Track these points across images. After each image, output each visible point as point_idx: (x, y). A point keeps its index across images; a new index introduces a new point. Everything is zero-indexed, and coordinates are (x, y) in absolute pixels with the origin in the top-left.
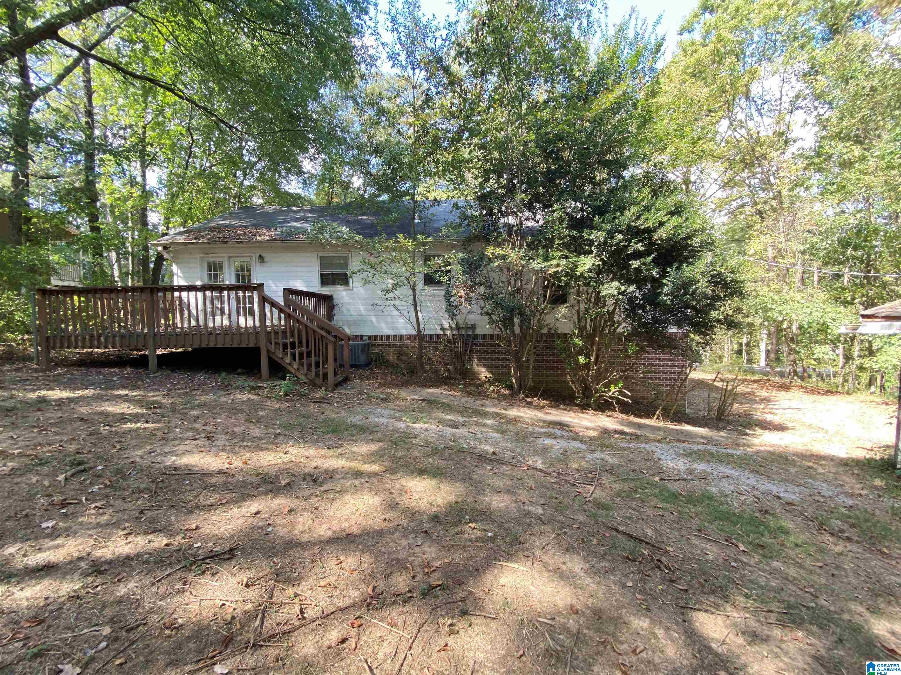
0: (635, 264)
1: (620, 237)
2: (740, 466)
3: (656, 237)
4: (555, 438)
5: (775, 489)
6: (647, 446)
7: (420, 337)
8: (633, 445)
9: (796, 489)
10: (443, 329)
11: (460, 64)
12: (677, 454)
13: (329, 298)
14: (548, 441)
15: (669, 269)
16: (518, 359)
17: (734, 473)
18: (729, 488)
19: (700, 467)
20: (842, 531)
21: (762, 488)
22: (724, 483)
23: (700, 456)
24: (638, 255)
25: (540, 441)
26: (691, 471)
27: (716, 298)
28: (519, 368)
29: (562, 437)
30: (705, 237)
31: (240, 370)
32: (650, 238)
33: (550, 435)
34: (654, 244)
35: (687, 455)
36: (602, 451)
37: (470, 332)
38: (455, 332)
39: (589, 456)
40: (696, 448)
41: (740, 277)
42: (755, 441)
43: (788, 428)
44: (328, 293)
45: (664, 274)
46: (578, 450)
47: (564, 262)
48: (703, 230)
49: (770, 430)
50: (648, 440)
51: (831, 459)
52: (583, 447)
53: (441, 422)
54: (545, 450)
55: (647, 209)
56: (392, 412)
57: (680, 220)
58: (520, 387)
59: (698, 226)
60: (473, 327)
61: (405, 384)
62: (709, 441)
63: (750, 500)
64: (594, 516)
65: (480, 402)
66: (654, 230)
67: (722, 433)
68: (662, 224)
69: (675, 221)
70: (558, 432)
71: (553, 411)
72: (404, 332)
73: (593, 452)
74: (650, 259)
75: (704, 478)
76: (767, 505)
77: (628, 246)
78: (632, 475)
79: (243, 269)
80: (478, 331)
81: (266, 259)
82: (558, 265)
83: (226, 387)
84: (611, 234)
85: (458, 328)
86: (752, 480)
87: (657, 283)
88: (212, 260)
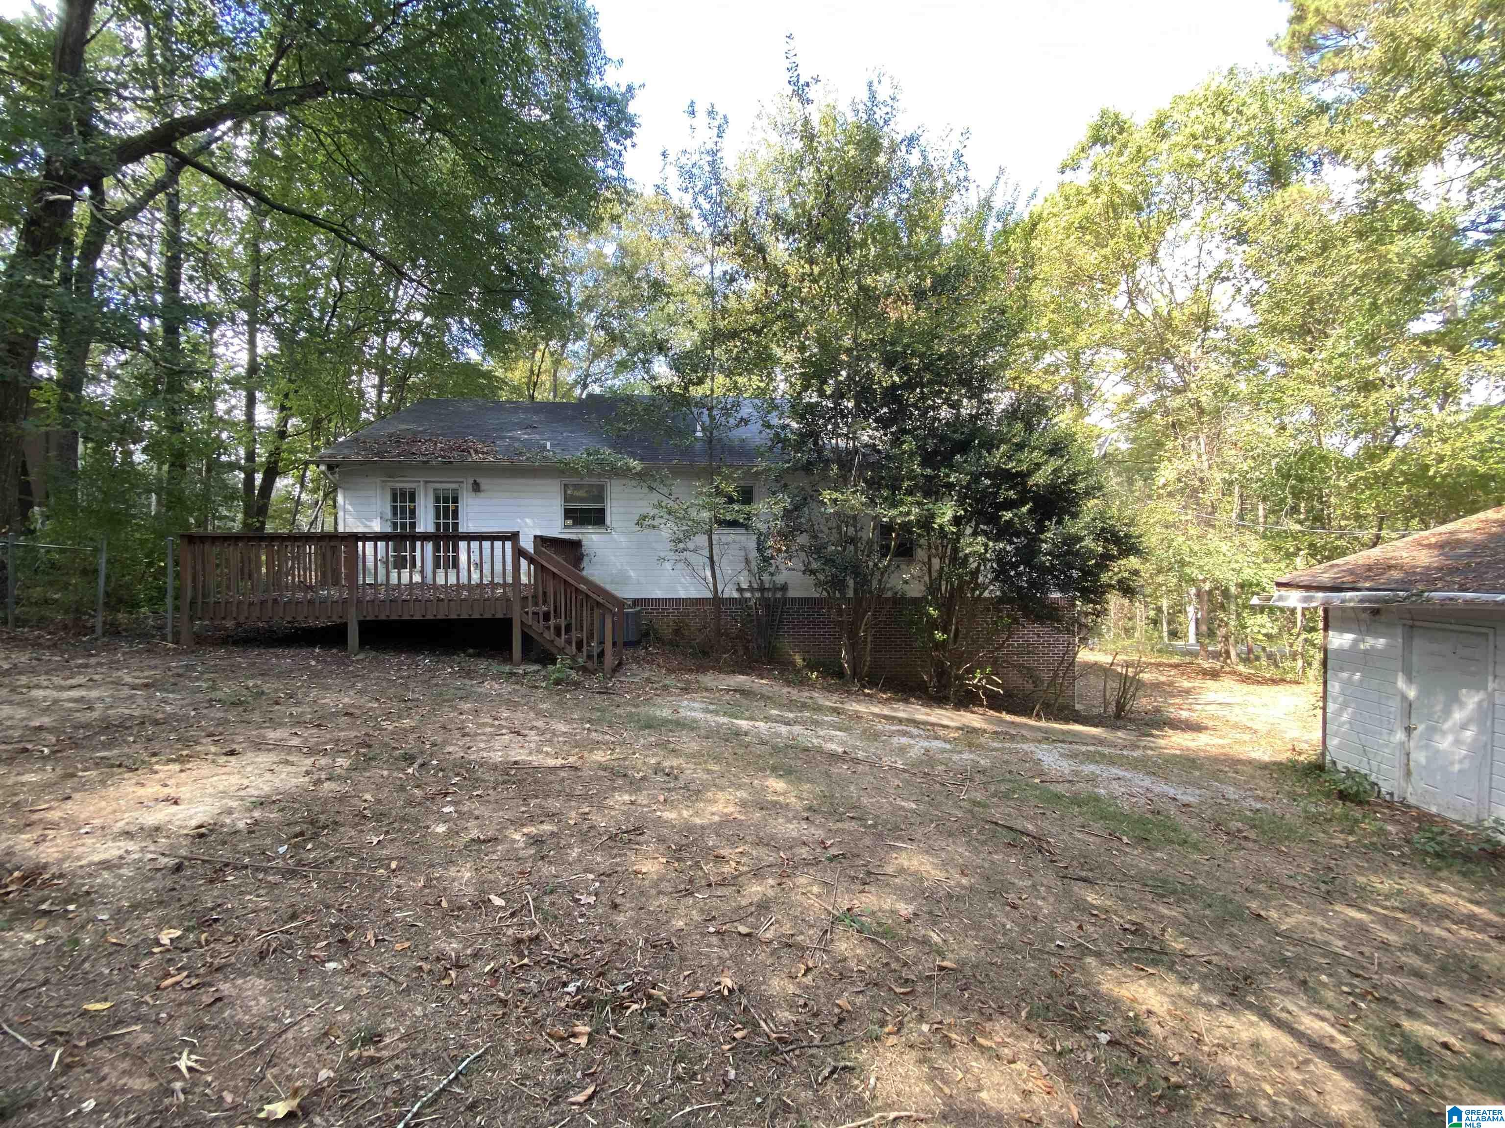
0: (1008, 515)
1: (988, 482)
2: (1135, 768)
3: (1030, 483)
4: (912, 737)
5: (1171, 792)
6: (1025, 747)
7: (717, 601)
8: (1007, 745)
9: (1197, 792)
10: (740, 590)
11: (777, 239)
12: (1061, 755)
13: (576, 545)
14: (904, 740)
15: (1047, 523)
16: (853, 634)
17: (1128, 775)
18: (1118, 789)
19: (1089, 768)
20: (1239, 831)
21: (1157, 790)
22: (1115, 785)
23: (1089, 757)
24: (1009, 505)
25: (895, 740)
26: (1076, 773)
27: (1107, 557)
28: (853, 647)
29: (920, 736)
30: (1092, 481)
31: (471, 651)
32: (1024, 484)
33: (905, 734)
34: (1030, 491)
35: (1073, 756)
36: (971, 752)
37: (779, 595)
38: (758, 595)
39: (955, 757)
40: (1083, 748)
41: (1135, 531)
42: (1162, 742)
43: (1206, 728)
44: (574, 537)
45: (1041, 529)
46: (944, 751)
47: (915, 510)
48: (1089, 473)
49: (1183, 730)
50: (1025, 739)
51: (1250, 762)
52: (948, 746)
53: (767, 719)
54: (902, 750)
55: (1020, 447)
56: (704, 705)
57: (1059, 462)
58: (854, 674)
59: (1082, 469)
60: (784, 588)
61: (702, 669)
62: (1101, 742)
63: (1143, 801)
64: (971, 811)
65: (806, 694)
66: (1029, 473)
67: (1119, 734)
68: (1038, 466)
69: (1055, 463)
70: (915, 731)
71: (901, 706)
72: (682, 594)
73: (960, 752)
74: (1024, 509)
75: (1092, 779)
76: (1159, 805)
77: (997, 493)
78: (1008, 776)
79: (446, 500)
80: (791, 594)
81: (483, 487)
82: (908, 513)
83: (469, 674)
84: (976, 478)
85: (762, 589)
86: (1147, 782)
87: (1034, 540)
88: (399, 485)
